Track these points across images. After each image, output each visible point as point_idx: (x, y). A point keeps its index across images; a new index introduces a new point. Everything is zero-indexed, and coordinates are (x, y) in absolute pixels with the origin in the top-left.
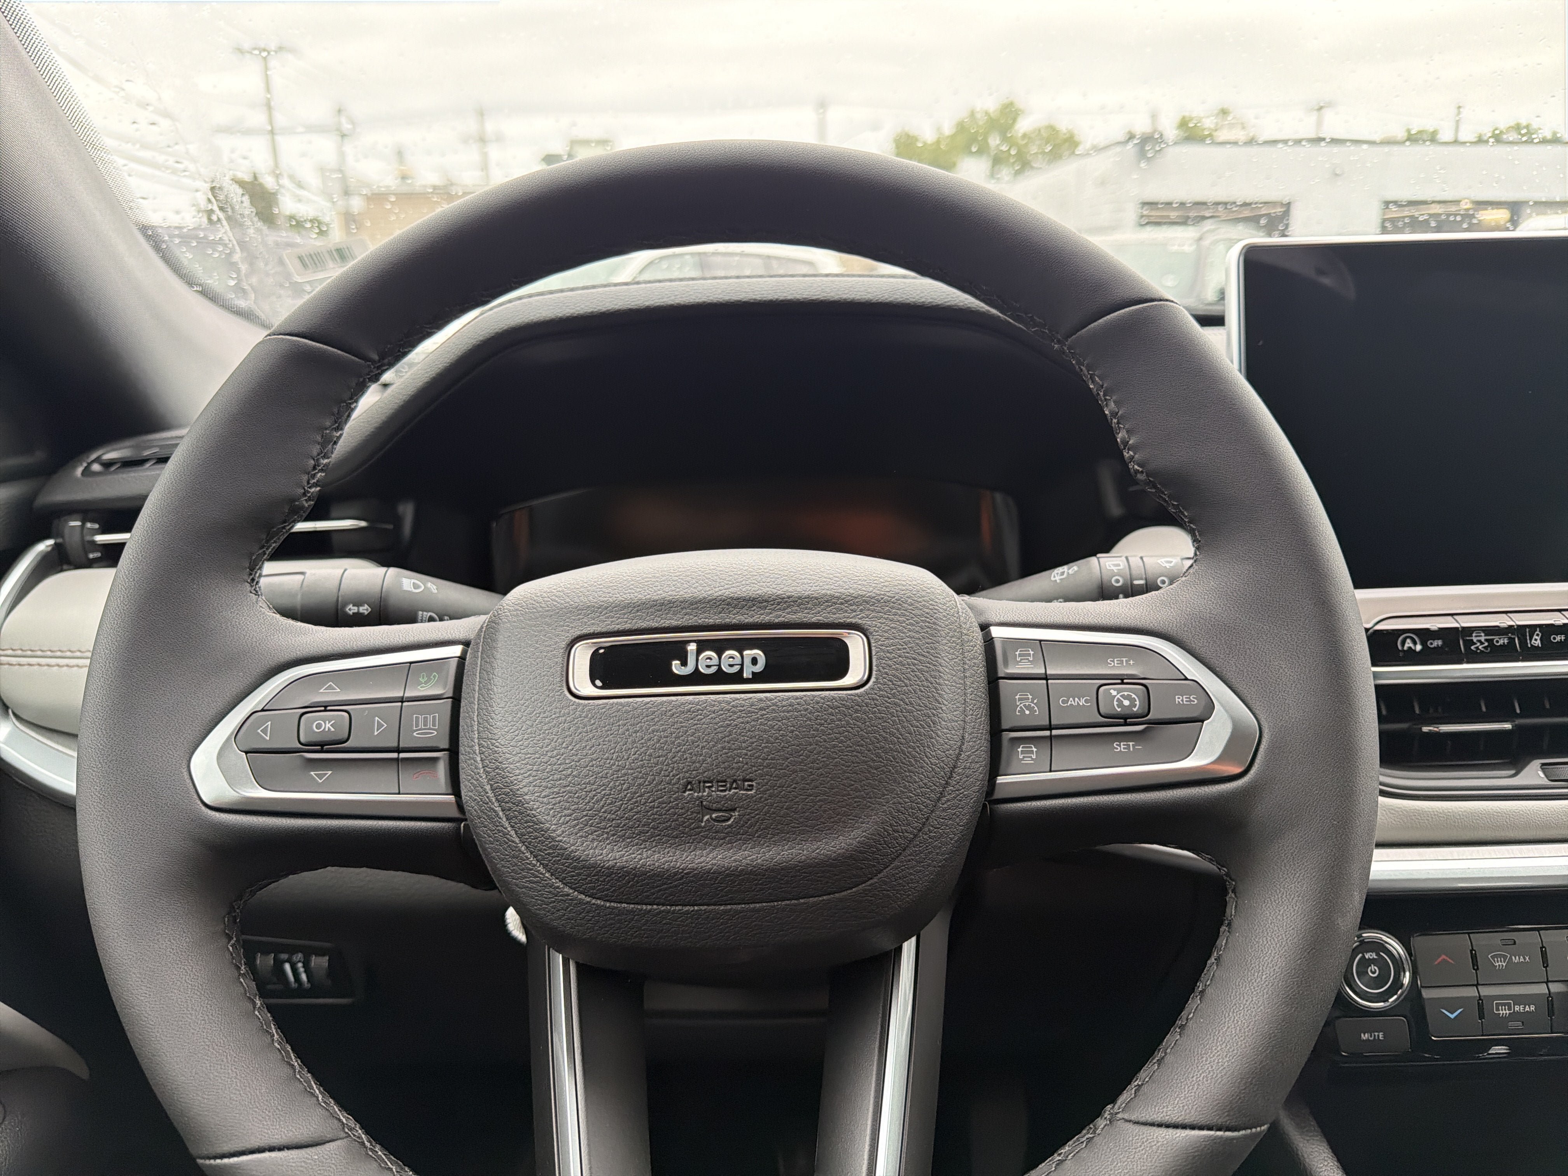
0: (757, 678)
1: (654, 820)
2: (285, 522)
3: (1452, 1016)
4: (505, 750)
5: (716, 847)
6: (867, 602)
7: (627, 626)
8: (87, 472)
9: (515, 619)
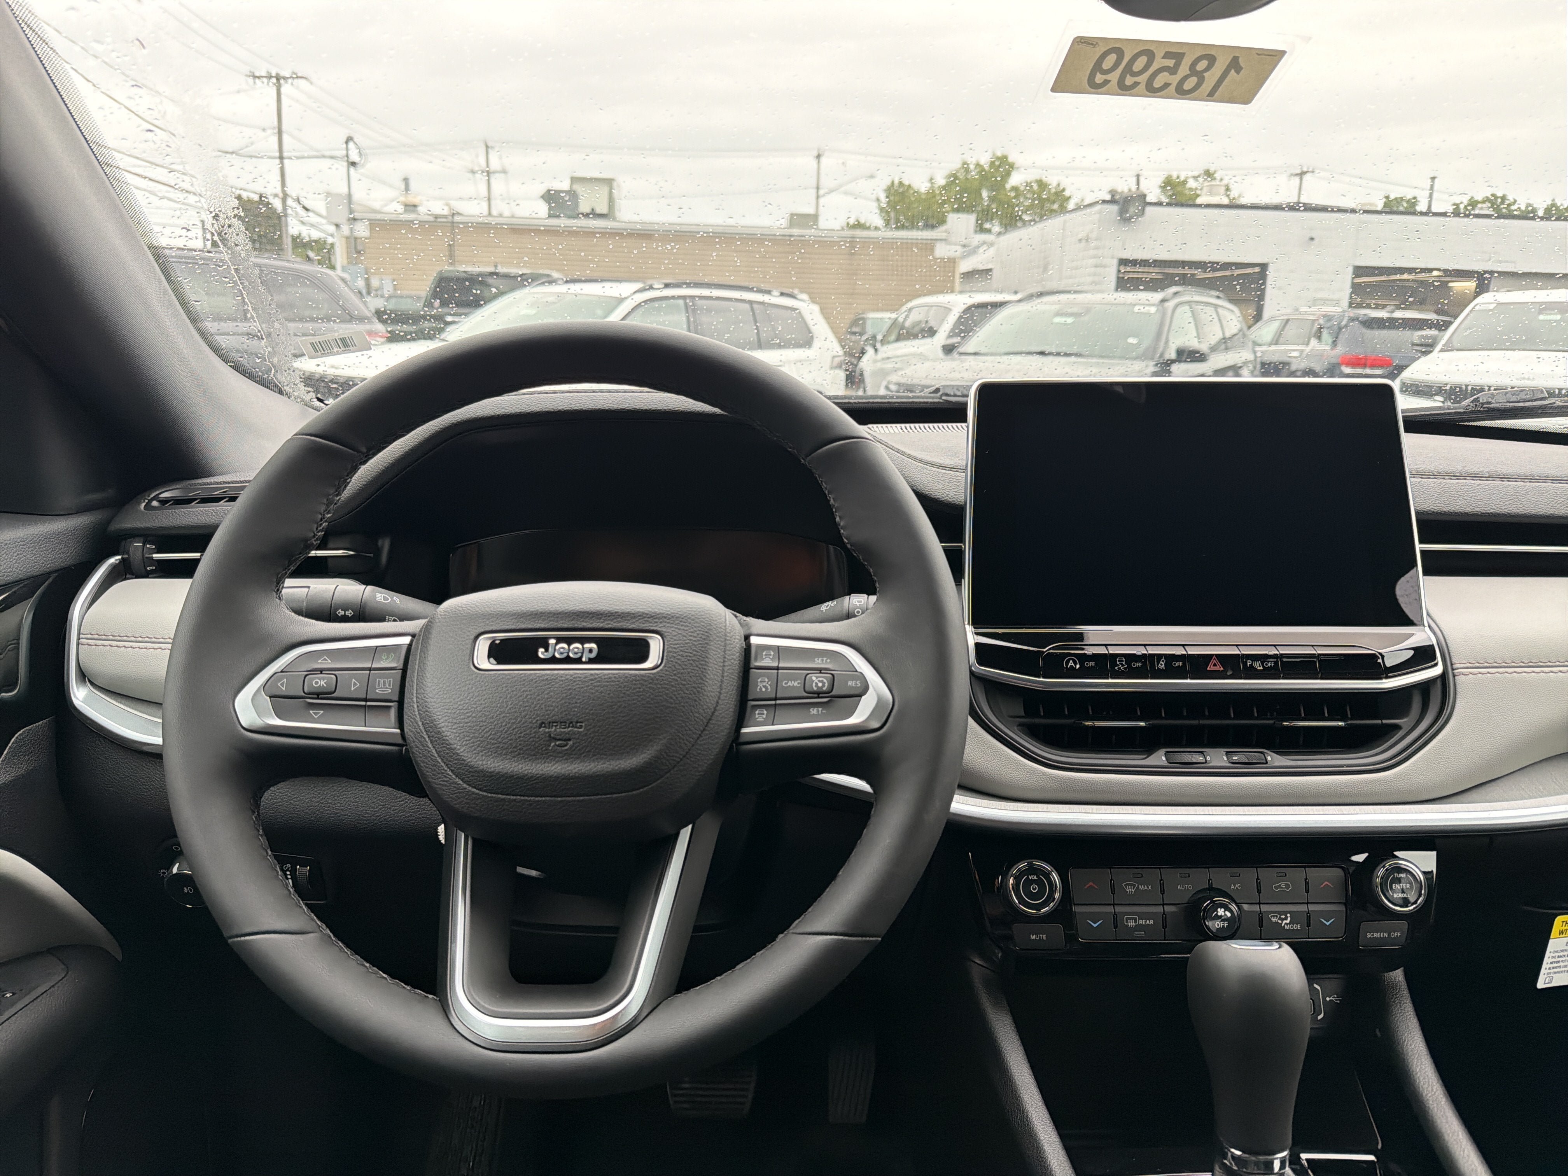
0: (591, 661)
1: (520, 744)
2: (300, 553)
3: (1095, 925)
4: (432, 700)
5: (557, 762)
6: (665, 618)
7: (513, 627)
8: (148, 507)
9: (443, 620)
